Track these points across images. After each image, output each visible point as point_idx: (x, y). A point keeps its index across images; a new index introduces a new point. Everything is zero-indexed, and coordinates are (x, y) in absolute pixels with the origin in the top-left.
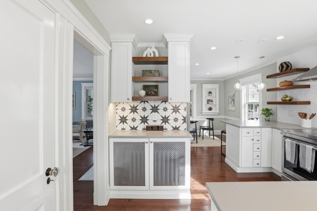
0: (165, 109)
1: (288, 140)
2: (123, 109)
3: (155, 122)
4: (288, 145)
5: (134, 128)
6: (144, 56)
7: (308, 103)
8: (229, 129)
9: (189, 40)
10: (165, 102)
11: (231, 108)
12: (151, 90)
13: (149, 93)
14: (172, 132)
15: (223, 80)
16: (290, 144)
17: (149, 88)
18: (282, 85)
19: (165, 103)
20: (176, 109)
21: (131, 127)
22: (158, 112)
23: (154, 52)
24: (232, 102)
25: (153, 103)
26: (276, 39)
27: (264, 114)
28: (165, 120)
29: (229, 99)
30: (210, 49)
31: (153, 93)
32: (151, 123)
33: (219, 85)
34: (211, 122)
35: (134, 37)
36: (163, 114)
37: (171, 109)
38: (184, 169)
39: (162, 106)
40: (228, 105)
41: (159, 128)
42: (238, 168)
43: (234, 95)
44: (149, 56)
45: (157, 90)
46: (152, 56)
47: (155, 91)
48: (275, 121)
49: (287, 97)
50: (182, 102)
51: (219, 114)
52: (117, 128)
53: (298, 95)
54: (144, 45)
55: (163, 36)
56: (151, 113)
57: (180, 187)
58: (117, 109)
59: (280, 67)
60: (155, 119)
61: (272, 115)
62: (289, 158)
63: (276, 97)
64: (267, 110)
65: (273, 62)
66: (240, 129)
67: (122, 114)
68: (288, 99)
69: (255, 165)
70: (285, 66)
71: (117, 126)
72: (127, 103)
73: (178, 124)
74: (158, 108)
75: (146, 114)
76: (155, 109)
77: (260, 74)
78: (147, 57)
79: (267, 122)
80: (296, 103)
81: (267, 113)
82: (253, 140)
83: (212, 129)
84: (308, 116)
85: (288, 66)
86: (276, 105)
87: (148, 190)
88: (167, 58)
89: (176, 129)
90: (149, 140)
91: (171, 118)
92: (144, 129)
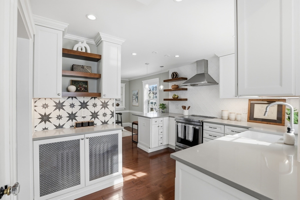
0: (95, 105)
1: (179, 124)
2: (45, 106)
3: (84, 118)
4: (180, 127)
5: (59, 127)
6: (75, 49)
7: (186, 100)
8: (140, 121)
9: (122, 44)
10: (95, 98)
11: (135, 103)
12: (80, 86)
13: (79, 89)
14: (101, 126)
15: (128, 80)
16: (181, 126)
17: (78, 83)
18: (173, 87)
19: (95, 100)
20: (105, 105)
21: (55, 126)
22: (87, 108)
23: (85, 48)
24: (136, 99)
25: (82, 99)
26: (175, 56)
27: (161, 108)
28: (95, 115)
29: (134, 96)
30: (132, 54)
31: (83, 89)
32: (80, 120)
33: (125, 84)
34: (119, 116)
35: (67, 26)
36: (93, 109)
37: (101, 105)
38: (118, 157)
39: (91, 102)
40: (133, 102)
41: (90, 124)
42: (149, 149)
43: (137, 94)
44: (80, 50)
45: (86, 86)
46: (84, 51)
47: (85, 87)
48: (168, 112)
49: (175, 96)
50: (111, 98)
51: (125, 109)
52: (36, 129)
53: (181, 94)
54: (73, 37)
55: (98, 34)
56: (80, 109)
57: (115, 174)
58: (35, 106)
59: (172, 75)
60: (84, 115)
61: (166, 108)
62: (180, 136)
63: (168, 95)
64: (164, 105)
65: (167, 71)
66: (151, 119)
67: (43, 111)
68: (176, 97)
69: (160, 145)
70: (175, 75)
71: (35, 127)
72: (51, 99)
73: (106, 119)
74: (87, 104)
75: (74, 110)
76: (84, 105)
77: (158, 78)
78: (77, 51)
79: (163, 113)
80: (181, 100)
81: (163, 107)
82: (159, 127)
83: (121, 122)
84: (187, 108)
85: (176, 75)
86: (168, 101)
87: (84, 187)
88: (100, 56)
89: (105, 123)
90: (85, 136)
91: (100, 113)
92: (72, 126)
